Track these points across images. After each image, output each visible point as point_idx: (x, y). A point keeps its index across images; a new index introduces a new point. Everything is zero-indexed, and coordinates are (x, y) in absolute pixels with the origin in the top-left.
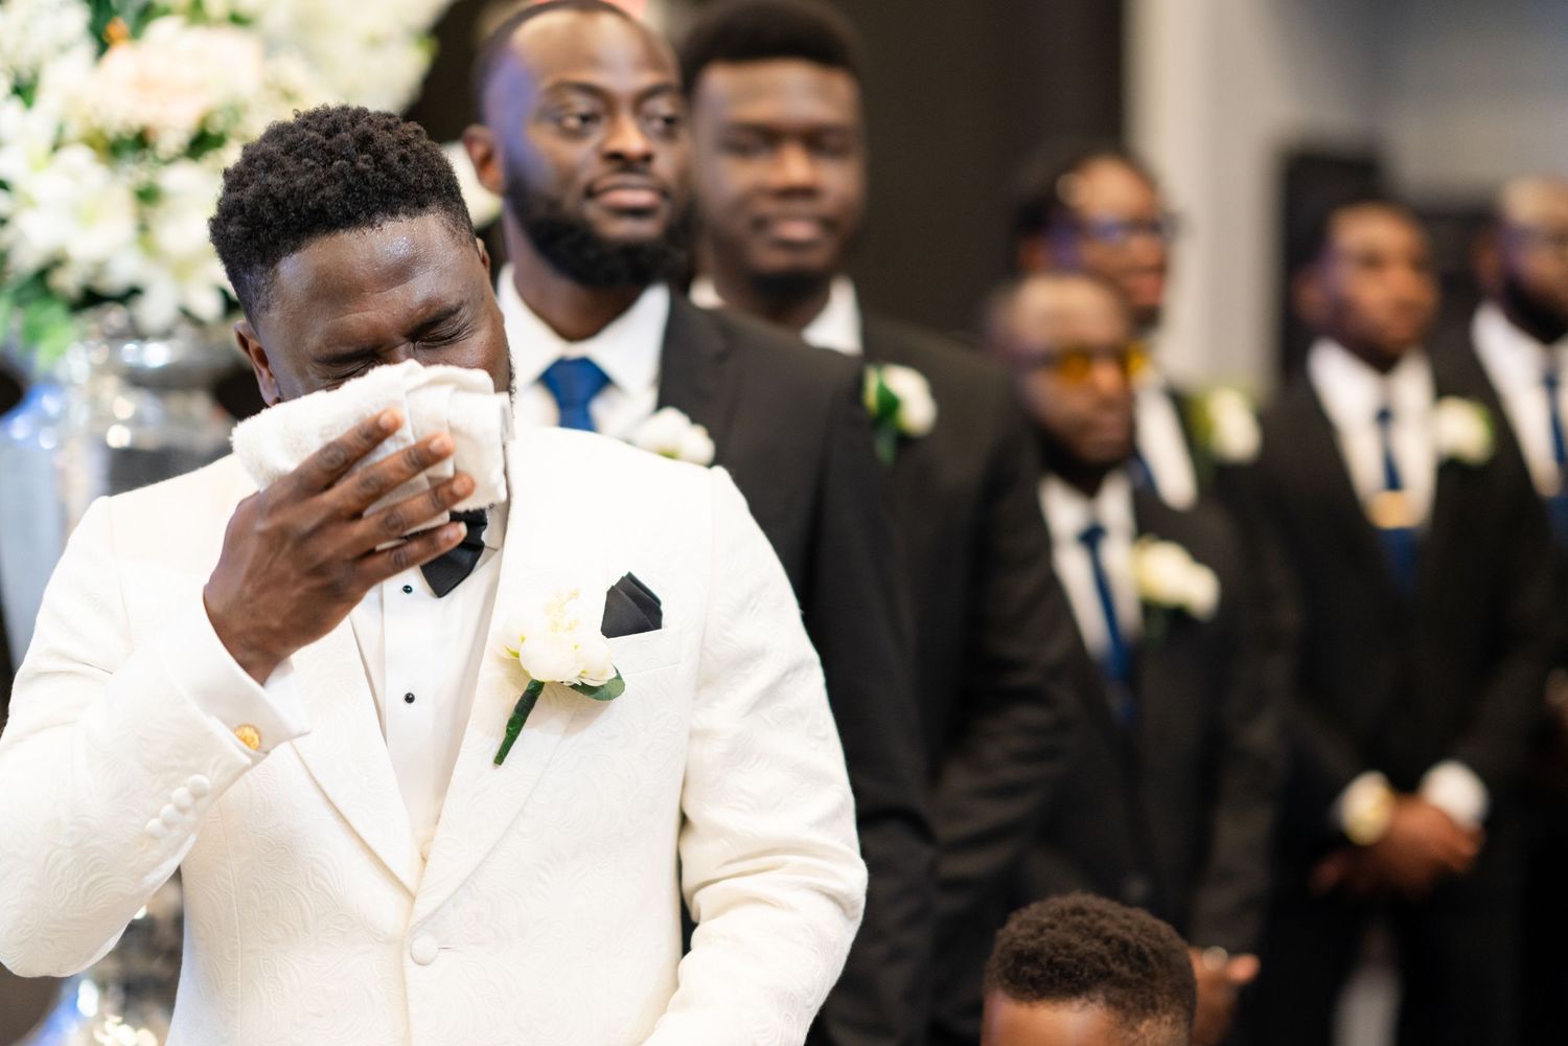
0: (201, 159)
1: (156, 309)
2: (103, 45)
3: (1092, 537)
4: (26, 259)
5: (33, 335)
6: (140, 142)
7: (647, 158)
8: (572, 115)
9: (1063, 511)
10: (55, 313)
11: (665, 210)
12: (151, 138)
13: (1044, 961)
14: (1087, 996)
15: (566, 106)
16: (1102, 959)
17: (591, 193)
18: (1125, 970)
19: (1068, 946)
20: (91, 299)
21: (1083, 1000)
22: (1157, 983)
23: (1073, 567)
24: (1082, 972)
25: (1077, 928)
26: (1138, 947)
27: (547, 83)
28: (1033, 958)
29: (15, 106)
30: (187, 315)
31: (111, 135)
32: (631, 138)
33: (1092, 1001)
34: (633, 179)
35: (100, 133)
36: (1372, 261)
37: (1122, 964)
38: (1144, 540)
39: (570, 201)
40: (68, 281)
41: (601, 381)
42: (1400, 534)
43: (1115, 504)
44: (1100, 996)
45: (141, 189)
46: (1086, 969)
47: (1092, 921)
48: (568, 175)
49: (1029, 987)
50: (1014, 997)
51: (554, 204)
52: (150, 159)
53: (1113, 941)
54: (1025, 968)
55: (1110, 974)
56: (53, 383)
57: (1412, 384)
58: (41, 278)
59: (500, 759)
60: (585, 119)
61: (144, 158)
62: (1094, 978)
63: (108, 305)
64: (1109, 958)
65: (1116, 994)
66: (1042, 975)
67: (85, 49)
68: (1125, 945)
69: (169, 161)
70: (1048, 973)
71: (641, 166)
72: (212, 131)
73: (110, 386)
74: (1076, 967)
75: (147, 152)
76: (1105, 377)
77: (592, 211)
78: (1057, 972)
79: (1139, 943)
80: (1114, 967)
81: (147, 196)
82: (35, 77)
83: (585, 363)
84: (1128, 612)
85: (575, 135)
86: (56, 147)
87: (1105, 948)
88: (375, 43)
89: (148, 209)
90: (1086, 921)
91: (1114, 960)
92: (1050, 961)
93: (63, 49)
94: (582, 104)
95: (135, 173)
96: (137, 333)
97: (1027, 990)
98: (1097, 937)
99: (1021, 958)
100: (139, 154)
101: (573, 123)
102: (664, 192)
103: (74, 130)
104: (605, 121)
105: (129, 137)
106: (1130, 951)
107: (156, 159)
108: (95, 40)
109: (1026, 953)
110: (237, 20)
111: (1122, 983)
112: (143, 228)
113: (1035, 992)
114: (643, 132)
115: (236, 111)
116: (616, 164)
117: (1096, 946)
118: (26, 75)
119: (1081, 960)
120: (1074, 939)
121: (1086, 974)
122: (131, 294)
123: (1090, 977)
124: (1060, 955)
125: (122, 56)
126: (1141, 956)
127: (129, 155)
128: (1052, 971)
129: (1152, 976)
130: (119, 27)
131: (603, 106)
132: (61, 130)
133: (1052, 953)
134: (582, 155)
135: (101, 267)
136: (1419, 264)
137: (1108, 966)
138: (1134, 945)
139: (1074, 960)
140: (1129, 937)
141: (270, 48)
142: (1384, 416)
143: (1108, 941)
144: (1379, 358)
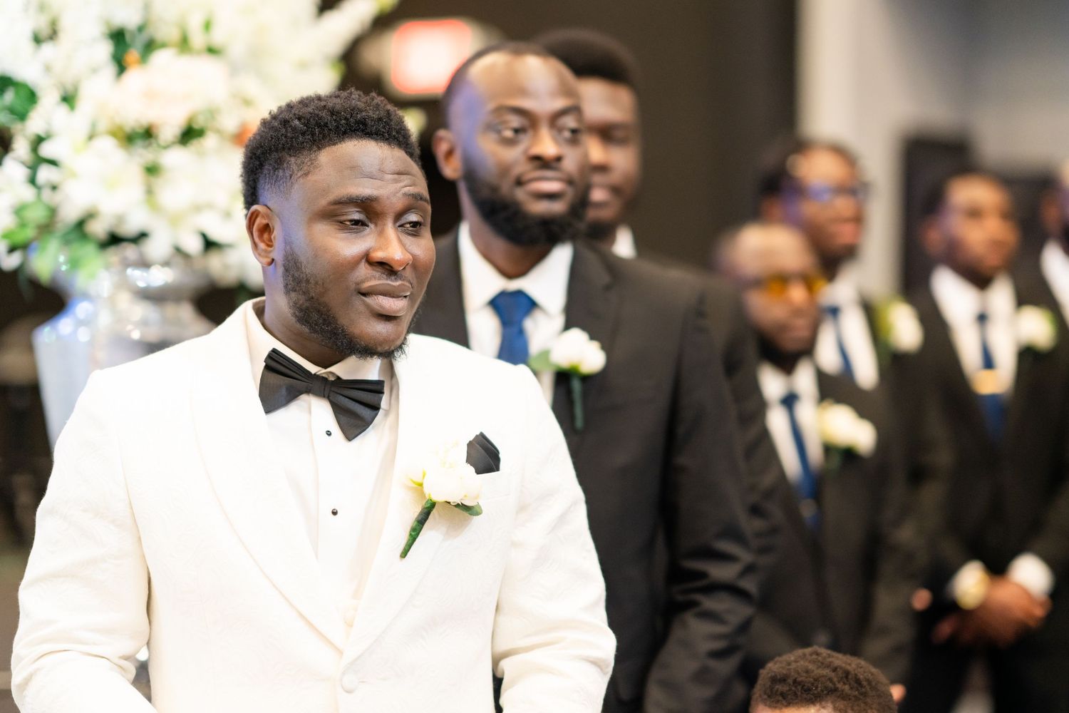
0: (188, 145)
1: (157, 247)
2: (121, 67)
3: (790, 401)
4: (70, 213)
5: (75, 264)
6: (148, 134)
7: (559, 159)
8: (507, 128)
9: (772, 383)
10: (89, 250)
11: (570, 192)
12: (155, 131)
13: (790, 681)
14: (821, 704)
15: (505, 122)
16: (831, 680)
17: (519, 182)
18: (847, 688)
19: (807, 672)
20: (114, 240)
21: (818, 706)
22: (868, 700)
23: (777, 422)
24: (817, 687)
25: (814, 662)
26: (856, 675)
27: (491, 106)
28: (783, 680)
29: (64, 108)
30: (178, 251)
31: (128, 129)
32: (547, 146)
33: (824, 707)
34: (549, 173)
35: (120, 128)
36: (975, 213)
37: (845, 684)
38: (825, 404)
39: (506, 187)
40: (99, 228)
41: (531, 305)
42: (993, 398)
43: (804, 380)
44: (830, 705)
45: (148, 166)
46: (820, 685)
47: (824, 658)
48: (505, 170)
49: (781, 698)
50: (770, 707)
51: (495, 189)
52: (155, 145)
53: (838, 670)
54: (777, 687)
55: (836, 690)
56: (86, 296)
57: (1001, 295)
58: (80, 226)
59: (404, 554)
60: (517, 131)
61: (150, 145)
62: (825, 692)
63: (125, 244)
64: (835, 679)
65: (841, 704)
66: (789, 690)
67: (110, 69)
68: (847, 673)
69: (166, 147)
70: (793, 688)
71: (555, 165)
72: (196, 126)
73: (125, 300)
74: (813, 684)
75: (153, 140)
76: (797, 294)
77: (520, 194)
78: (799, 688)
79: (856, 672)
80: (839, 686)
81: (152, 170)
82: (76, 89)
83: (520, 294)
84: (815, 452)
85: (509, 143)
86: (91, 137)
87: (833, 674)
88: (303, 66)
89: (153, 179)
90: (820, 658)
91: (839, 682)
92: (795, 681)
93: (95, 71)
94: (515, 121)
95: (143, 155)
96: (145, 264)
97: (778, 701)
98: (828, 666)
99: (775, 680)
100: (147, 142)
101: (509, 134)
102: (570, 182)
103: (103, 125)
104: (530, 133)
105: (141, 131)
106: (850, 677)
107: (159, 146)
108: (116, 65)
109: (779, 677)
110: (212, 51)
111: (844, 697)
112: (150, 192)
113: (784, 702)
114: (556, 140)
115: (212, 113)
116: (537, 163)
117: (826, 672)
118: (70, 88)
119: (816, 680)
120: (811, 667)
121: (819, 689)
122: (141, 237)
123: (822, 691)
124: (802, 676)
125: (135, 75)
126: (858, 681)
127: (139, 143)
128: (796, 687)
129: (865, 694)
130: (133, 55)
131: (529, 121)
132: (94, 125)
133: (796, 676)
134: (513, 155)
135: (121, 219)
136: (1006, 216)
137: (834, 684)
138: (853, 673)
139: (812, 679)
140: (849, 668)
141: (235, 70)
142: (982, 318)
143: (835, 670)
144: (979, 279)
